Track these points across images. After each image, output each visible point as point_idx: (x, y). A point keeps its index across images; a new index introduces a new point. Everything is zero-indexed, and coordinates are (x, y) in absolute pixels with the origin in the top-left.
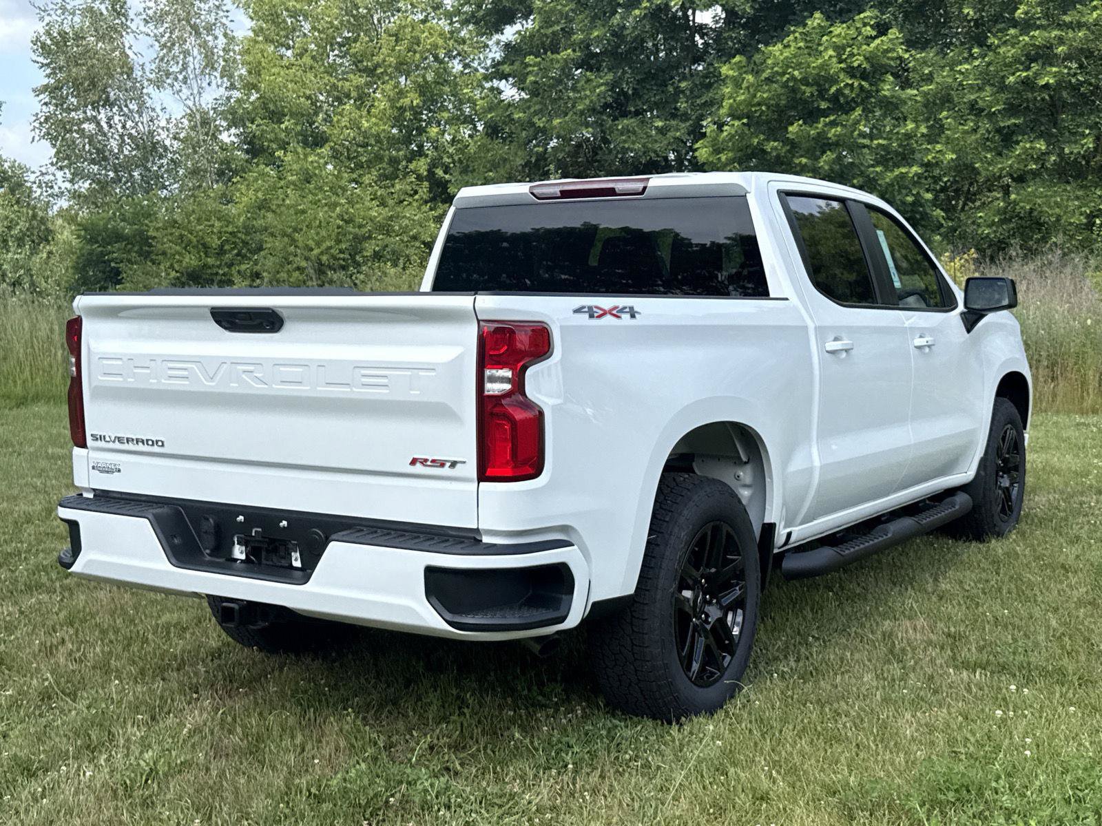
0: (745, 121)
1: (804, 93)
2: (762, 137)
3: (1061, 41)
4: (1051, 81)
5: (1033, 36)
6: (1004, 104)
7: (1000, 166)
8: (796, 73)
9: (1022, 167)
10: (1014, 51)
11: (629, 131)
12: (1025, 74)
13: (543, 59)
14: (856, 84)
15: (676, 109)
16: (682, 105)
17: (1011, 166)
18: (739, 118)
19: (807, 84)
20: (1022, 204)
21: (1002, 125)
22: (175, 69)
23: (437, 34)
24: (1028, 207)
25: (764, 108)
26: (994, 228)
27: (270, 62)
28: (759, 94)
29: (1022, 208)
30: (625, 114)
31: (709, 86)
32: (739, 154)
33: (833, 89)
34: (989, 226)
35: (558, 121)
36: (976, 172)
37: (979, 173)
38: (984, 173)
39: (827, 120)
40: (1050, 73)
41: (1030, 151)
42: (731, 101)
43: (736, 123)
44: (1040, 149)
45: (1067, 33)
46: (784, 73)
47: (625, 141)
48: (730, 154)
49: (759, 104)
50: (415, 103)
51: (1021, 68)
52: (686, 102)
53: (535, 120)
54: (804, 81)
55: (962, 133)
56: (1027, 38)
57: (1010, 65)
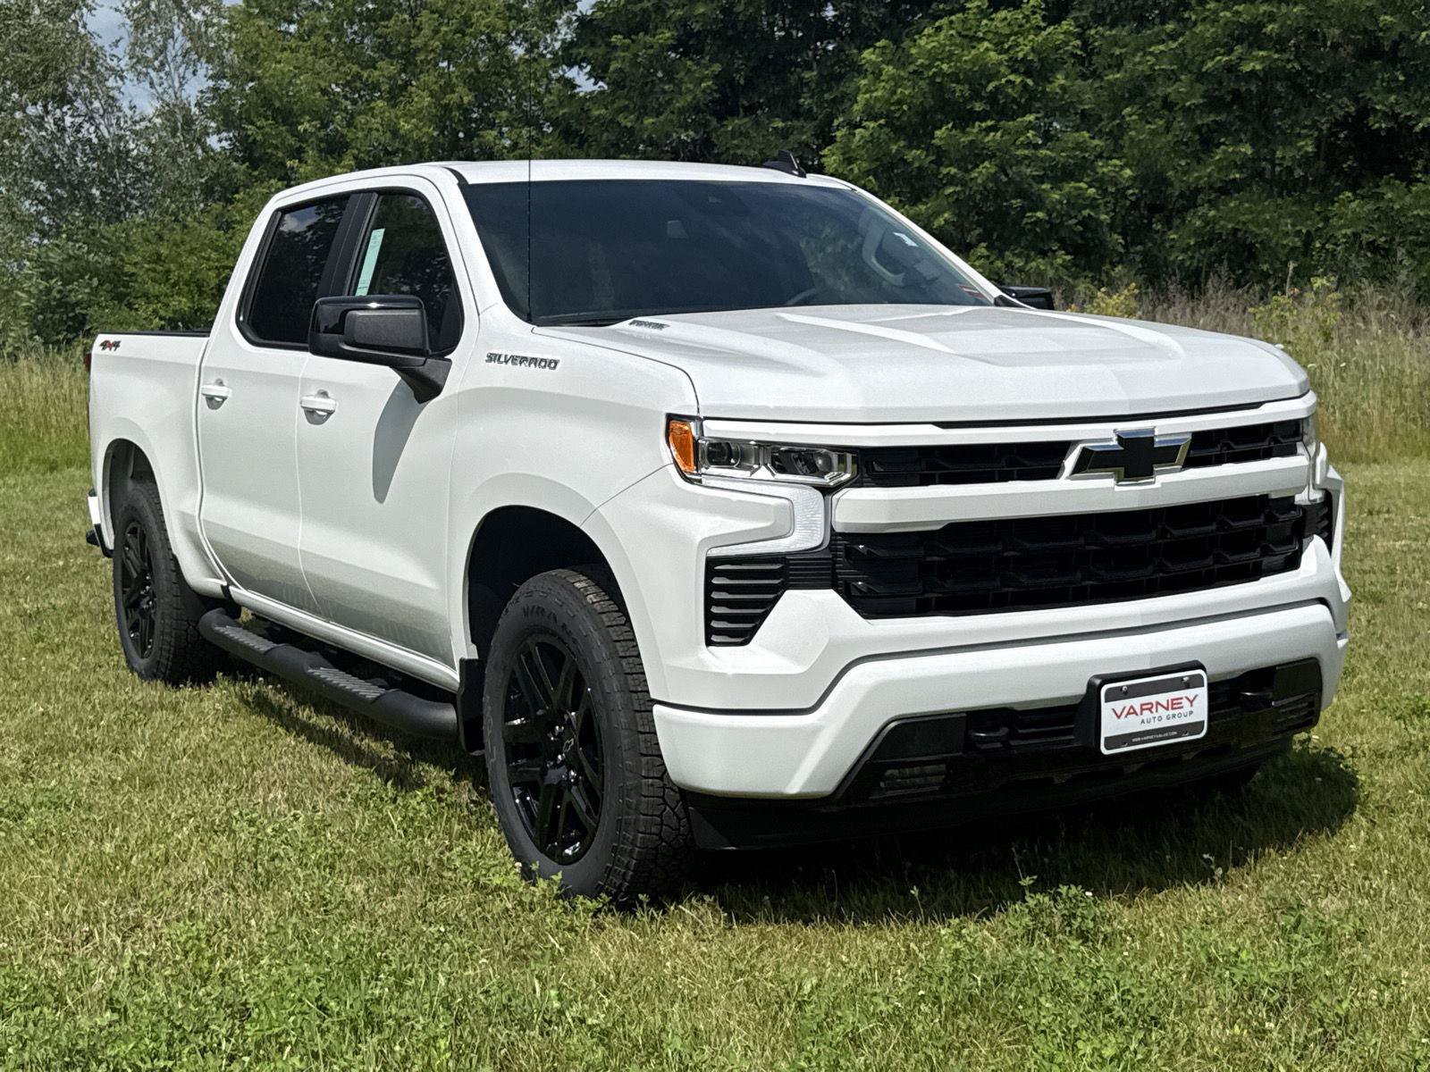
0: (882, 121)
1: (954, 92)
2: (902, 143)
3: (1272, 18)
4: (1258, 67)
5: (1237, 12)
6: (1203, 97)
7: (1196, 175)
8: (945, 67)
9: (1222, 176)
10: (1212, 30)
11: (741, 134)
12: (1226, 58)
13: (633, 41)
14: (1018, 80)
15: (800, 106)
16: (806, 101)
17: (1210, 175)
18: (875, 119)
19: (958, 82)
20: (1222, 223)
21: (1199, 122)
22: (150, 54)
23: (493, 12)
24: (1230, 226)
25: (905, 107)
26: (1190, 253)
27: (270, 43)
28: (899, 90)
29: (1222, 227)
30: (733, 113)
31: (839, 78)
32: (874, 166)
33: (991, 87)
34: (1184, 251)
35: (651, 120)
36: (1167, 183)
37: (1171, 184)
38: (1177, 184)
39: (984, 125)
40: (1257, 59)
41: (1233, 157)
42: (868, 96)
43: (872, 125)
44: (1245, 154)
45: (1279, 8)
46: (930, 66)
47: (738, 147)
48: (865, 165)
49: (899, 102)
50: (466, 100)
51: (1222, 51)
52: (811, 97)
53: (620, 118)
54: (954, 77)
55: (1150, 134)
56: (1228, 14)
57: (1207, 48)
